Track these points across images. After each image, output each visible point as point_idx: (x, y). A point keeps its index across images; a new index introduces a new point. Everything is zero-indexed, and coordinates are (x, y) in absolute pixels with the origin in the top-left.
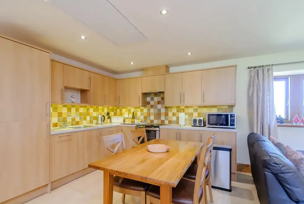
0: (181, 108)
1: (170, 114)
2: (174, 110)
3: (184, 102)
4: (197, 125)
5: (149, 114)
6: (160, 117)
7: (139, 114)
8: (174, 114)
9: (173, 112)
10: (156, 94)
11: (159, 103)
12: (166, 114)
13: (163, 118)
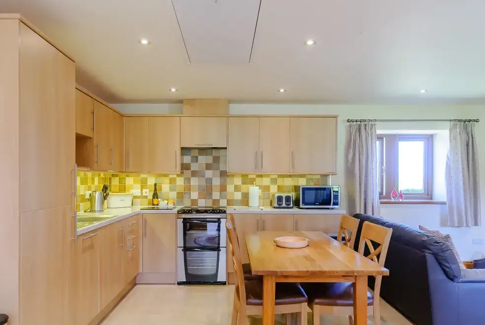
0: (250, 176)
1: (230, 188)
2: (238, 181)
3: (262, 167)
4: (284, 205)
5: (188, 189)
6: (211, 194)
7: (165, 187)
8: (237, 188)
9: (236, 184)
10: (203, 150)
11: (208, 167)
12: (223, 189)
13: (216, 195)
